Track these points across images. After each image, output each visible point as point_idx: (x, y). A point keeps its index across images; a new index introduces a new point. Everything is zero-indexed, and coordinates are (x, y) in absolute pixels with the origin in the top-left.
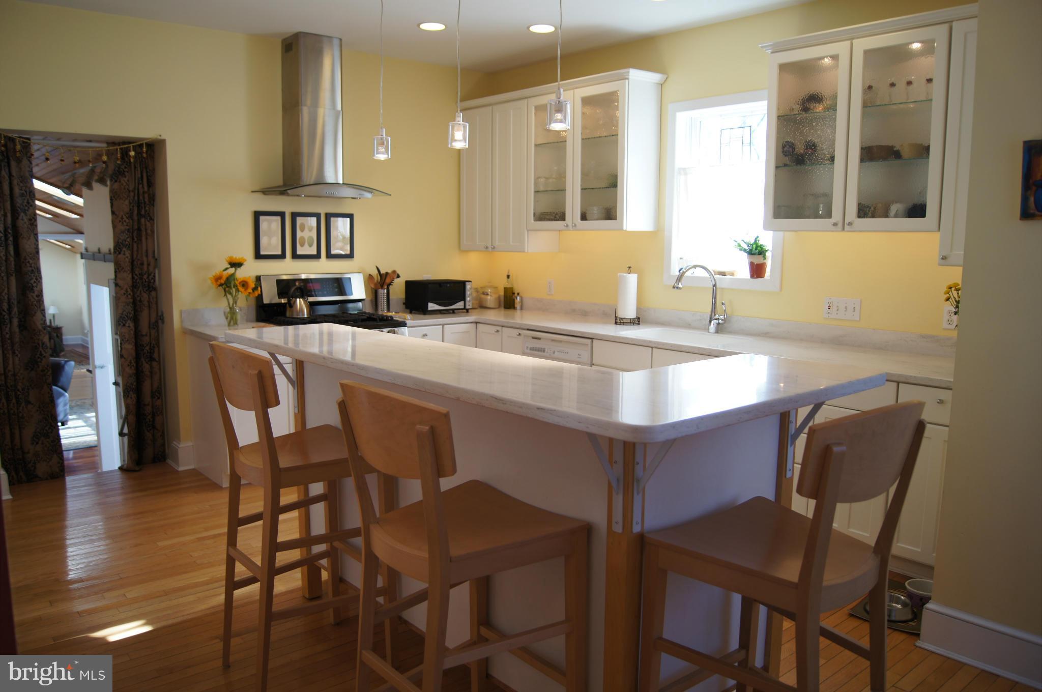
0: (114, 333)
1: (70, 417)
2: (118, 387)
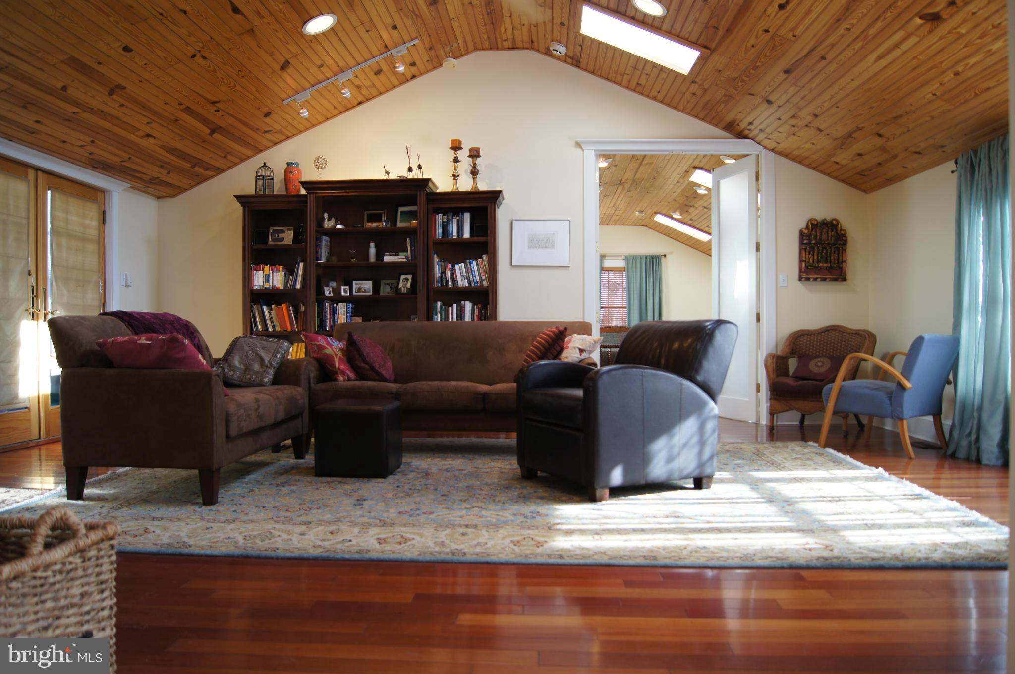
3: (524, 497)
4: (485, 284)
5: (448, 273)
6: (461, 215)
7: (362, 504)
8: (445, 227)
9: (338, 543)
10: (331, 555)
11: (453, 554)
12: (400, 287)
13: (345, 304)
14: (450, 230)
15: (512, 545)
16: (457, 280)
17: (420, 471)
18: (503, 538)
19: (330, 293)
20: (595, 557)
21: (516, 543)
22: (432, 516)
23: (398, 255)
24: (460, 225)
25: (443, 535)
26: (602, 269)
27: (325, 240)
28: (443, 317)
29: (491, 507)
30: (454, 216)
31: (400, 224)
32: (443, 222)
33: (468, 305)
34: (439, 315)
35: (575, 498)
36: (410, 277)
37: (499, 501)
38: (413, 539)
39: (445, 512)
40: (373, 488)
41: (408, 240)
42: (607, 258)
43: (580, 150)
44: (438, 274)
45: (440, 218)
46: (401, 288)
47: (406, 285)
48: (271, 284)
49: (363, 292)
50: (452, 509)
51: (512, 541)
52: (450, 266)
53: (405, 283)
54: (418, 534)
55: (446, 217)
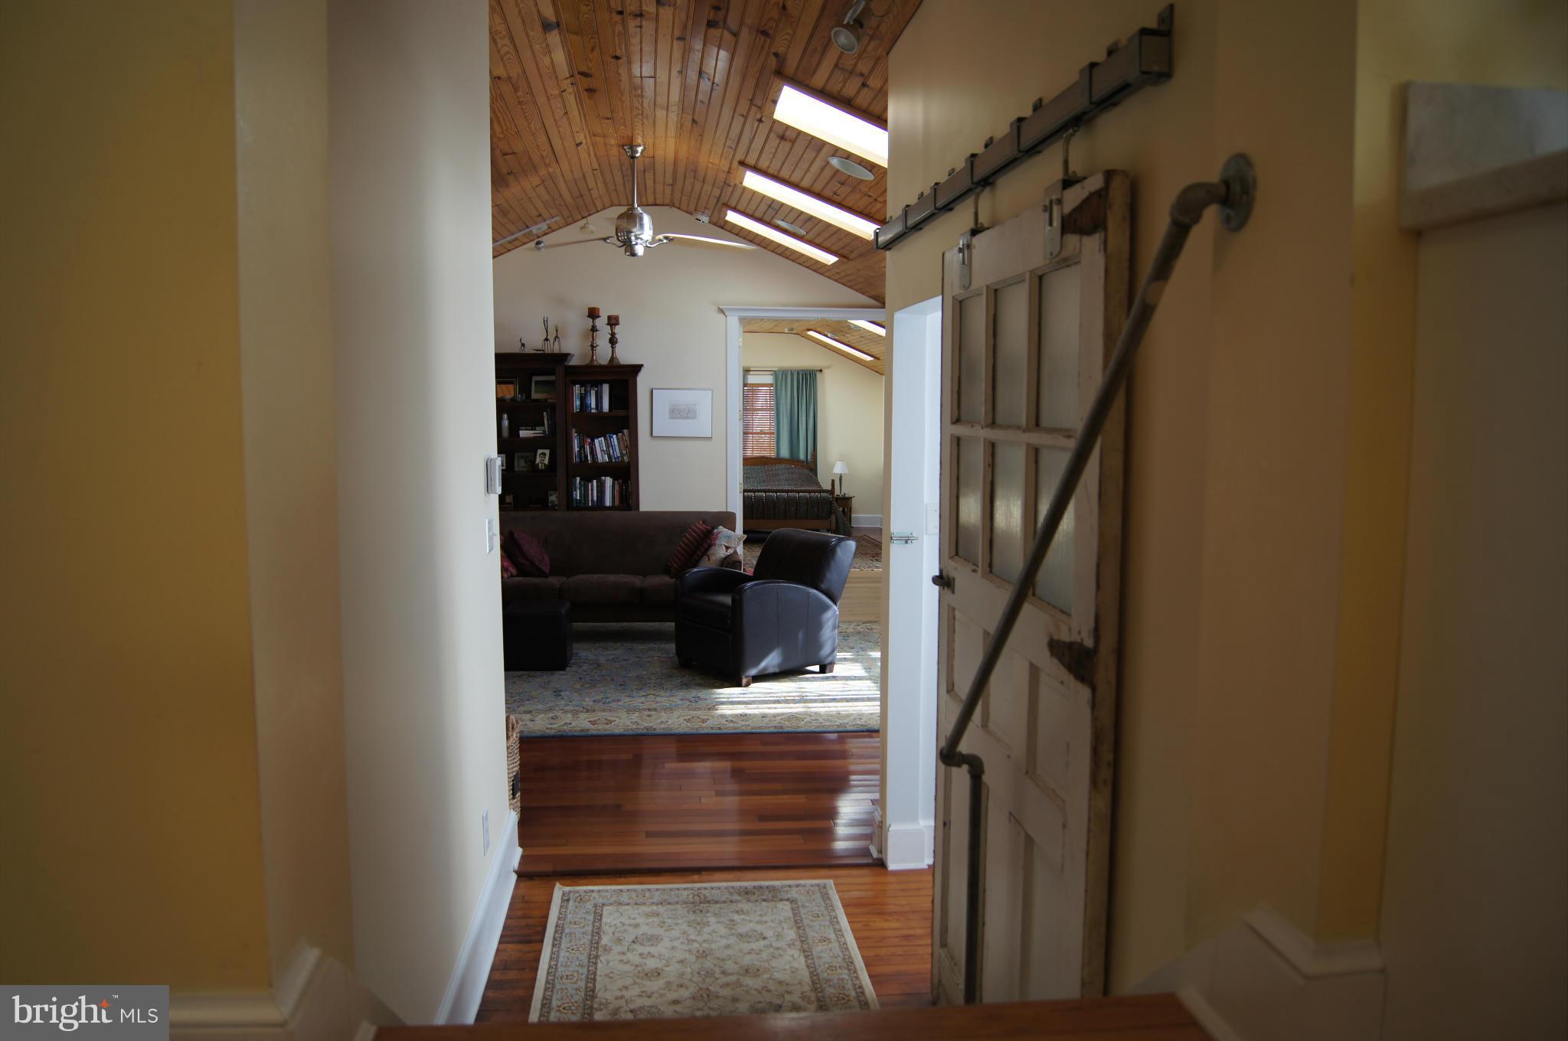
0: (948, 419)
1: (839, 655)
2: (946, 590)
3: (686, 684)
4: (626, 459)
5: (587, 448)
6: (599, 387)
7: (560, 695)
8: (583, 399)
9: (562, 725)
10: (564, 734)
11: (647, 729)
12: (537, 462)
14: (589, 402)
15: (685, 722)
16: (597, 455)
17: (591, 662)
18: (678, 718)
20: (743, 728)
21: (688, 721)
22: (620, 703)
23: (535, 430)
24: (599, 396)
25: (635, 716)
26: (745, 385)
28: (583, 492)
29: (662, 693)
30: (592, 387)
31: (534, 396)
32: (581, 394)
33: (608, 481)
34: (578, 491)
35: (726, 684)
36: (547, 452)
37: (667, 689)
38: (615, 721)
39: (628, 699)
40: (558, 678)
41: (545, 413)
42: (751, 373)
43: (722, 316)
44: (576, 449)
45: (577, 389)
46: (538, 464)
47: (543, 460)
50: (633, 697)
51: (685, 720)
52: (589, 441)
53: (543, 457)
54: (617, 717)
55: (583, 388)
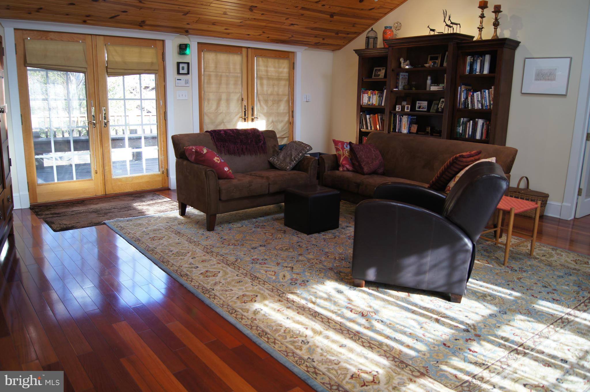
4: (492, 107)
5: (469, 98)
6: (483, 57)
8: (471, 65)
9: (190, 267)
11: (205, 291)
12: (438, 107)
13: (407, 116)
14: (475, 67)
16: (474, 104)
19: (399, 109)
22: (258, 266)
23: (440, 86)
24: (483, 64)
27: (402, 75)
28: (464, 128)
29: (298, 270)
30: (479, 57)
32: (471, 62)
33: (480, 122)
34: (461, 127)
36: (444, 100)
38: (217, 276)
39: (272, 265)
41: (445, 75)
44: (463, 99)
45: (469, 59)
48: (371, 102)
49: (422, 109)
50: (278, 265)
52: (471, 94)
54: (224, 275)
55: (472, 58)
